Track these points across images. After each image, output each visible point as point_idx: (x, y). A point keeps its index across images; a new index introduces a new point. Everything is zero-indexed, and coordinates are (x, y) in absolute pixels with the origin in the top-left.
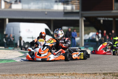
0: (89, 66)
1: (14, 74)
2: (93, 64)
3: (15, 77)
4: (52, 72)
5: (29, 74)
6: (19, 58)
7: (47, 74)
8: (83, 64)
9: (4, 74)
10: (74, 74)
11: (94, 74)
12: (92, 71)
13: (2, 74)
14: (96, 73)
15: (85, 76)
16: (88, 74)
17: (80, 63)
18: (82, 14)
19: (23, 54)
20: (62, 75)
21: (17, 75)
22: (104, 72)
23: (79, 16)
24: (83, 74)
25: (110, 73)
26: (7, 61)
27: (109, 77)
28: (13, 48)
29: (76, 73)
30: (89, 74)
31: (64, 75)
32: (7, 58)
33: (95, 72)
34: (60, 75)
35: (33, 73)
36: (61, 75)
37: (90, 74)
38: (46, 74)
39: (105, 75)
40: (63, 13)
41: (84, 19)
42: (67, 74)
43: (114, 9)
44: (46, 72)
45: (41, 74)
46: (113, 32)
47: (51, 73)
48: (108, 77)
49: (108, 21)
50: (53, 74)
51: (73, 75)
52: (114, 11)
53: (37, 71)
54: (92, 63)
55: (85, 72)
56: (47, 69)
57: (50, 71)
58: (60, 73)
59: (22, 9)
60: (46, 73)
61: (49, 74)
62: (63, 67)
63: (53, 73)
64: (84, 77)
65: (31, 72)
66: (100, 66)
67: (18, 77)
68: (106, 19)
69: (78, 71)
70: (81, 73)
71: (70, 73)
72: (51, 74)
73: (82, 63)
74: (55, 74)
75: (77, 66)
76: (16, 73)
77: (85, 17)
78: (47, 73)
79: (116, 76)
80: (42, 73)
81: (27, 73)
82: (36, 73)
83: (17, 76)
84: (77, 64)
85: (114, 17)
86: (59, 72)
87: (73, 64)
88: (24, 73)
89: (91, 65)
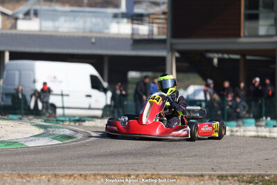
0: (187, 159)
2: (196, 155)
3: (25, 181)
4: (104, 170)
5: (56, 176)
6: (32, 138)
7: (94, 175)
8: (175, 153)
10: (153, 177)
11: (198, 176)
12: (193, 171)
14: (202, 176)
16: (185, 175)
17: (166, 152)
18: (172, 44)
19: (42, 131)
21: (28, 175)
22: (219, 173)
23: (165, 49)
24: (172, 175)
25: (233, 176)
26: (6, 145)
28: (20, 116)
29: (158, 174)
30: (187, 178)
31: (132, 177)
32: (6, 139)
33: (201, 173)
34: (123, 177)
35: (64, 173)
36: (125, 177)
37: (189, 176)
38: (91, 174)
39: (221, 179)
40: (131, 42)
41: (177, 55)
42: (137, 176)
43: (242, 34)
44: (92, 170)
45: (81, 175)
46: (242, 85)
47: (103, 172)
49: (230, 59)
50: (107, 176)
52: (242, 40)
53: (73, 167)
54: (193, 154)
55: (179, 173)
56: (94, 165)
57: (101, 170)
58: (122, 172)
59: (40, 31)
60: (91, 172)
61: (98, 174)
62: (129, 161)
63: (109, 172)
65: (59, 169)
67: (29, 181)
68: (226, 56)
69: (162, 170)
70: (169, 174)
71: (146, 174)
72: (103, 175)
73: (171, 151)
74: (111, 175)
75: (161, 158)
76: (27, 172)
77: (179, 52)
78: (94, 172)
79: (247, 182)
81: (51, 173)
82: (69, 173)
83: (28, 179)
84: (161, 155)
85: (243, 53)
86: (120, 170)
87: (151, 154)
88: (44, 172)
89: (192, 156)
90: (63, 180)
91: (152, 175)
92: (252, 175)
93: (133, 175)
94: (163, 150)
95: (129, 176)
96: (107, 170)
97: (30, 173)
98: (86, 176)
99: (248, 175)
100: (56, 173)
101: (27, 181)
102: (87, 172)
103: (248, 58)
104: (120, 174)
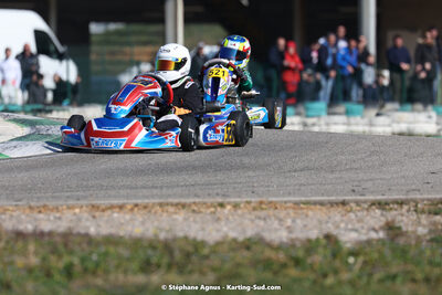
0: (296, 174)
1: (32, 204)
2: (308, 169)
3: (52, 218)
4: (175, 195)
5: (93, 206)
6: (14, 143)
7: (161, 205)
8: (269, 165)
10: (264, 206)
11: (337, 204)
14: (344, 203)
15: (310, 213)
17: (253, 162)
20: (219, 209)
22: (372, 198)
24: (297, 203)
25: (401, 203)
27: (404, 218)
29: (271, 202)
31: (229, 207)
33: (341, 198)
34: (212, 209)
35: (103, 202)
36: (215, 207)
38: (154, 204)
39: (384, 209)
42: (236, 206)
44: (153, 197)
45: (136, 205)
47: (176, 201)
48: (399, 218)
50: (184, 206)
51: (262, 209)
53: (113, 193)
54: (301, 165)
55: (303, 199)
57: (169, 196)
58: (209, 200)
60: (153, 201)
61: (167, 204)
63: (183, 200)
64: (307, 216)
66: (337, 175)
67: (60, 218)
70: (290, 202)
71: (249, 203)
72: (177, 205)
73: (261, 161)
75: (251, 173)
76: (41, 203)
78: (161, 201)
79: (430, 213)
80: (139, 201)
81: (83, 202)
82: (115, 202)
83: (58, 215)
84: (244, 167)
87: (231, 168)
88: (71, 202)
90: (115, 215)
91: (261, 203)
92: (428, 200)
93: (229, 203)
94: (246, 160)
95: (222, 205)
96: (182, 196)
97: (48, 203)
98: (145, 207)
99: (423, 200)
100: (94, 202)
101: (56, 218)
102: (146, 201)
104: (205, 203)
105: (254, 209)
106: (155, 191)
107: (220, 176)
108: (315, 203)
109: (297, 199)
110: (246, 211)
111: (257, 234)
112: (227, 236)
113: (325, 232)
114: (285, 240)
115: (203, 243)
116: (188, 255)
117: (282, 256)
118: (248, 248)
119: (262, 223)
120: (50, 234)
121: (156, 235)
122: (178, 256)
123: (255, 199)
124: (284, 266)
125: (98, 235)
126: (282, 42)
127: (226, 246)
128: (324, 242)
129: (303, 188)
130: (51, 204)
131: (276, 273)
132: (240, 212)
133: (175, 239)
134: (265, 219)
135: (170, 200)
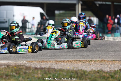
1: (39, 60)
2: (115, 51)
5: (56, 61)
7: (75, 61)
8: (104, 50)
9: (29, 60)
10: (103, 61)
12: (119, 58)
13: (27, 60)
15: (116, 63)
17: (100, 49)
20: (90, 62)
24: (112, 61)
29: (105, 60)
31: (93, 62)
34: (89, 62)
35: (59, 60)
38: (73, 60)
41: (81, 2)
42: (95, 61)
45: (68, 61)
49: (106, 5)
50: (81, 61)
51: (102, 62)
53: (62, 57)
55: (113, 59)
60: (72, 59)
61: (76, 61)
63: (81, 60)
64: (114, 64)
67: (47, 64)
68: (104, 3)
70: (110, 60)
71: (98, 60)
72: (79, 61)
74: (82, 61)
75: (99, 52)
76: (42, 60)
80: (69, 60)
81: (54, 60)
82: (62, 60)
83: (46, 63)
84: (98, 51)
85: (113, 1)
86: (84, 58)
87: (94, 51)
88: (50, 60)
89: (113, 51)
90: (62, 63)
91: (102, 60)
93: (93, 60)
94: (98, 49)
95: (91, 61)
96: (80, 58)
98: (70, 61)
100: (56, 60)
102: (71, 60)
103: (115, 3)
104: (87, 60)
105: (100, 62)
106: (73, 57)
107: (91, 53)
108: (117, 61)
109: (112, 59)
110: (98, 62)
111: (101, 69)
112: (93, 69)
113: (120, 69)
114: (108, 71)
115: (86, 71)
116: (82, 74)
117: (108, 75)
118: (98, 73)
119: (102, 66)
120: (44, 68)
121: (73, 69)
122: (79, 75)
123: (100, 59)
124: (108, 78)
125: (57, 69)
126: (107, 16)
127: (92, 72)
128: (119, 71)
129: (113, 56)
130: (45, 60)
131: (106, 80)
132: (96, 63)
133: (78, 70)
134: (103, 65)
135: (77, 59)
